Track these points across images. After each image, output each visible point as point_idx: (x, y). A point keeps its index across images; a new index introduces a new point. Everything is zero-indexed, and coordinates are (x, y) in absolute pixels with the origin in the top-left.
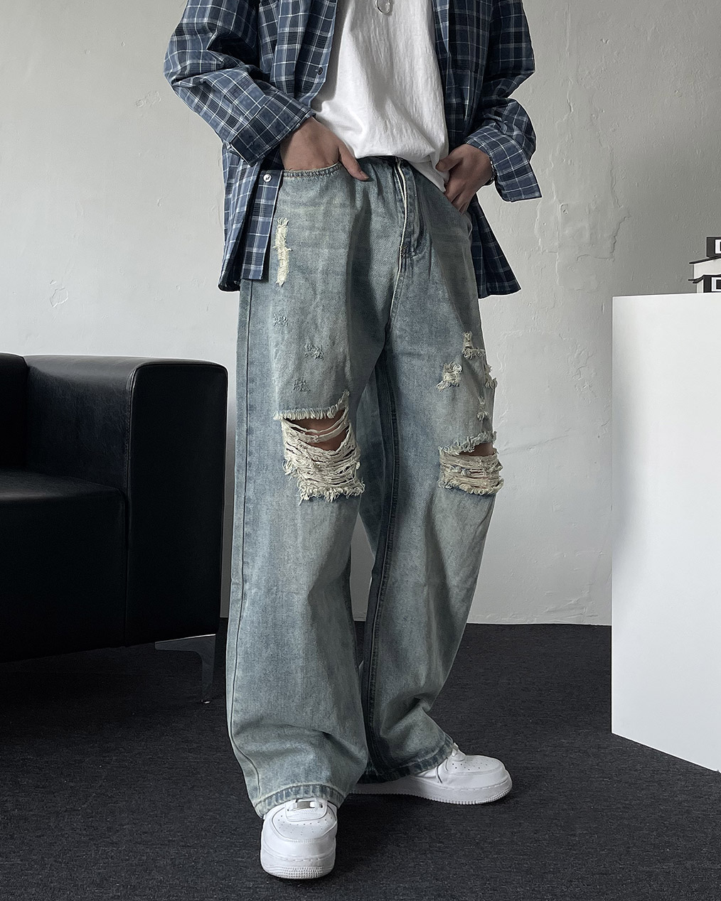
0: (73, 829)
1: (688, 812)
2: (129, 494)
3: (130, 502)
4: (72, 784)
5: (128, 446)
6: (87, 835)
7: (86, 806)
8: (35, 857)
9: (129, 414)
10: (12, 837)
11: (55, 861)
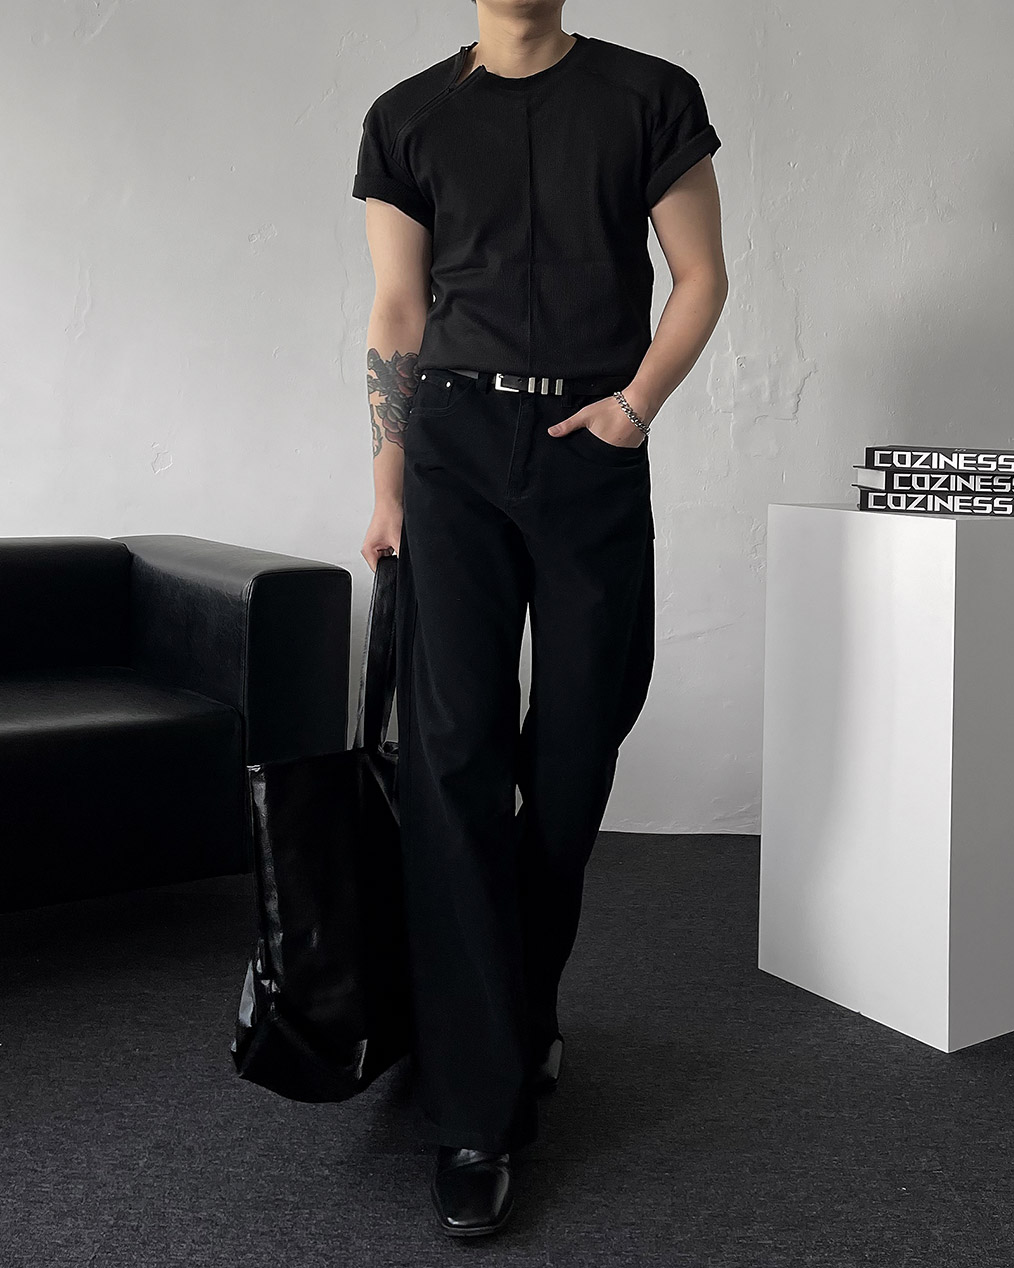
0: (194, 1070)
1: (816, 1057)
2: (246, 714)
3: (247, 722)
4: (191, 1022)
5: (245, 662)
6: (209, 1076)
7: (206, 1046)
8: (159, 1099)
9: (246, 628)
10: (135, 1077)
11: (179, 1103)
